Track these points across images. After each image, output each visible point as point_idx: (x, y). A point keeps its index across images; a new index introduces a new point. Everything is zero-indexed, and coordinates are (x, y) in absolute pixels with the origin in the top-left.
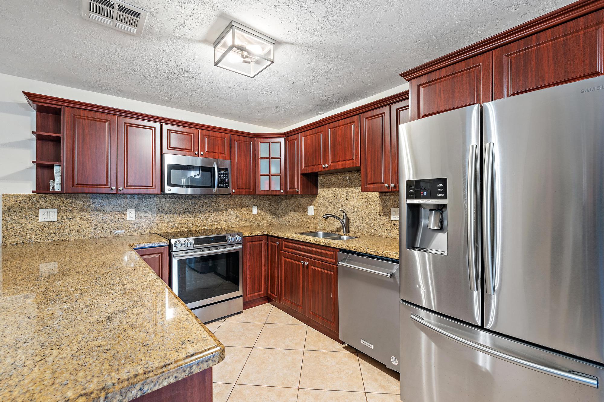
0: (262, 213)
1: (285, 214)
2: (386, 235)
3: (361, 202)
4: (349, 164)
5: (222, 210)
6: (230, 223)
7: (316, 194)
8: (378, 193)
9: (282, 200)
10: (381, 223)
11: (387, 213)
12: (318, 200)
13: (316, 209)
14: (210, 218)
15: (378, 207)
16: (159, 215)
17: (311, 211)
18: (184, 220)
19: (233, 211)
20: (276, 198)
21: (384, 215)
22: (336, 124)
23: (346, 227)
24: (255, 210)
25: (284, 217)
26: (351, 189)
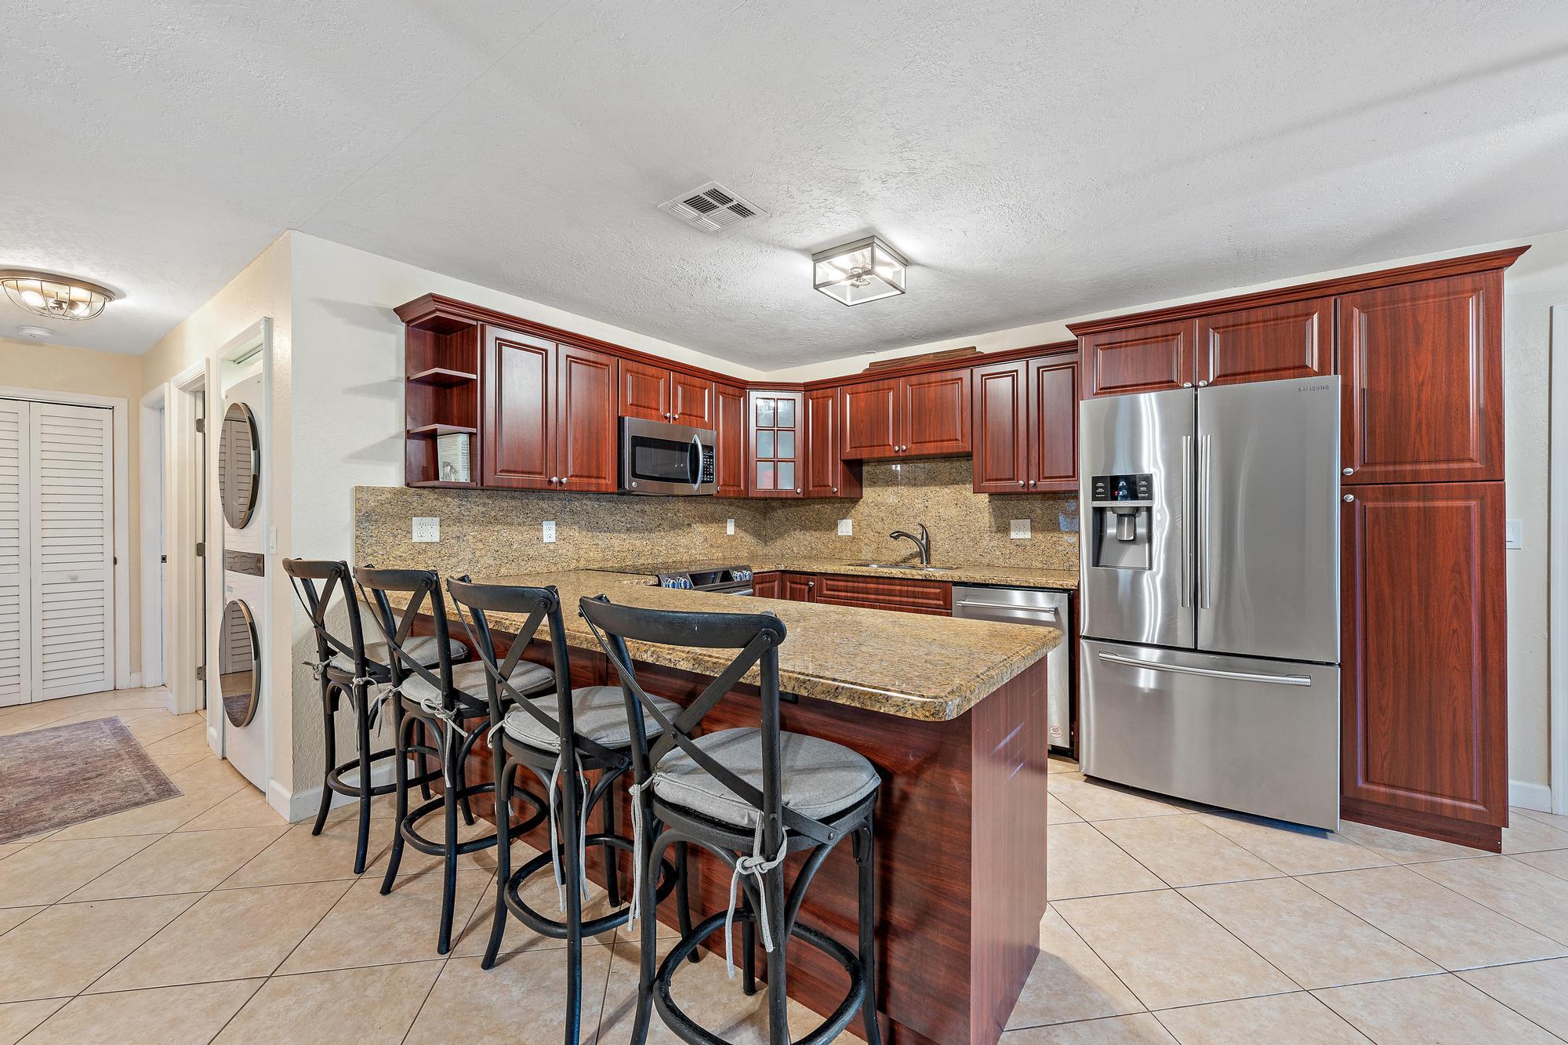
0: (742, 534)
1: (781, 535)
2: (1001, 562)
3: (954, 511)
4: (948, 447)
5: (683, 525)
6: (694, 551)
7: (855, 500)
8: (987, 495)
9: (774, 509)
10: (992, 544)
11: (1004, 529)
12: (861, 507)
13: (857, 525)
14: (664, 541)
15: (987, 519)
16: (590, 534)
17: (846, 528)
18: (627, 546)
19: (699, 528)
20: (761, 504)
21: (998, 531)
22: (925, 378)
23: (925, 553)
24: (731, 528)
25: (779, 542)
26: (933, 488)
